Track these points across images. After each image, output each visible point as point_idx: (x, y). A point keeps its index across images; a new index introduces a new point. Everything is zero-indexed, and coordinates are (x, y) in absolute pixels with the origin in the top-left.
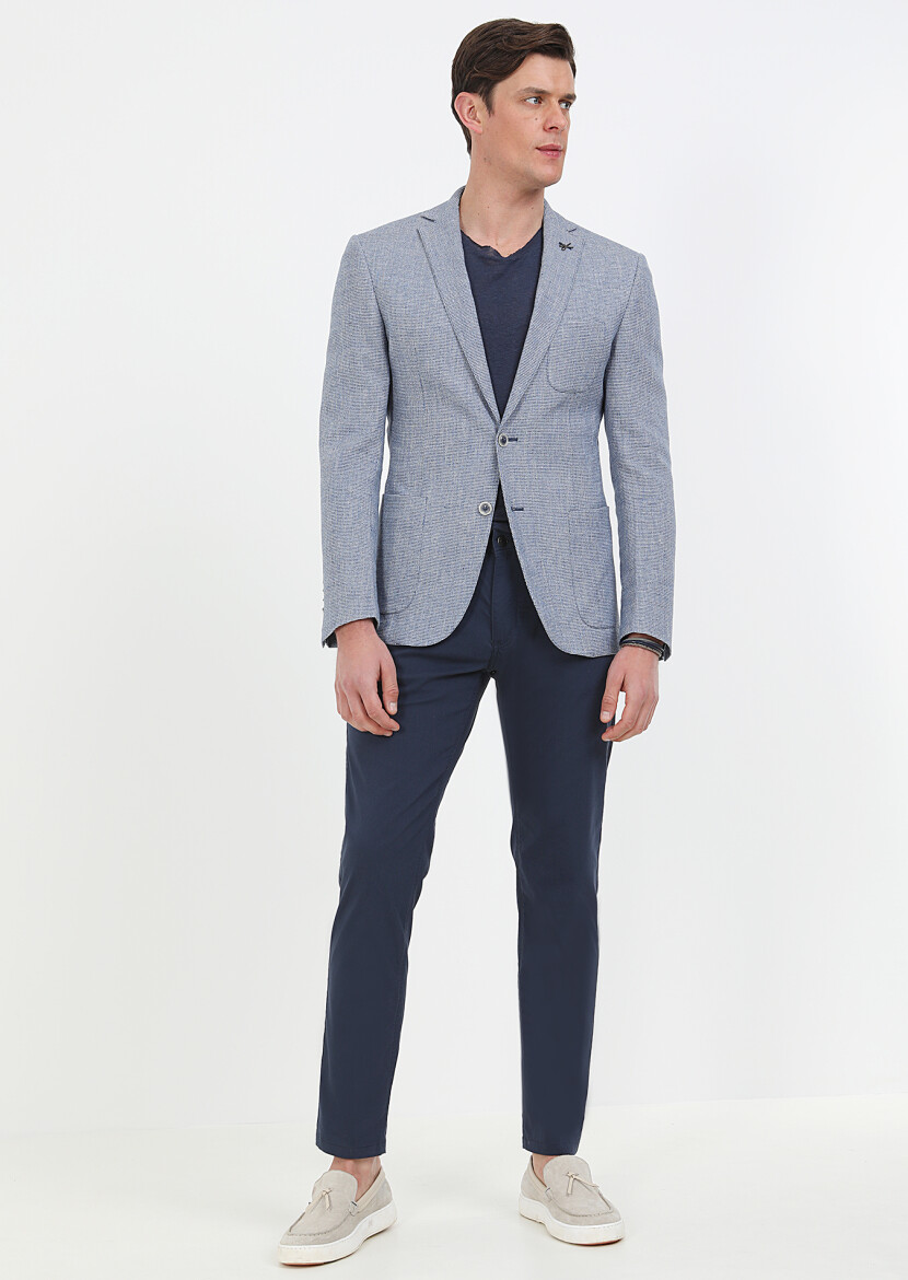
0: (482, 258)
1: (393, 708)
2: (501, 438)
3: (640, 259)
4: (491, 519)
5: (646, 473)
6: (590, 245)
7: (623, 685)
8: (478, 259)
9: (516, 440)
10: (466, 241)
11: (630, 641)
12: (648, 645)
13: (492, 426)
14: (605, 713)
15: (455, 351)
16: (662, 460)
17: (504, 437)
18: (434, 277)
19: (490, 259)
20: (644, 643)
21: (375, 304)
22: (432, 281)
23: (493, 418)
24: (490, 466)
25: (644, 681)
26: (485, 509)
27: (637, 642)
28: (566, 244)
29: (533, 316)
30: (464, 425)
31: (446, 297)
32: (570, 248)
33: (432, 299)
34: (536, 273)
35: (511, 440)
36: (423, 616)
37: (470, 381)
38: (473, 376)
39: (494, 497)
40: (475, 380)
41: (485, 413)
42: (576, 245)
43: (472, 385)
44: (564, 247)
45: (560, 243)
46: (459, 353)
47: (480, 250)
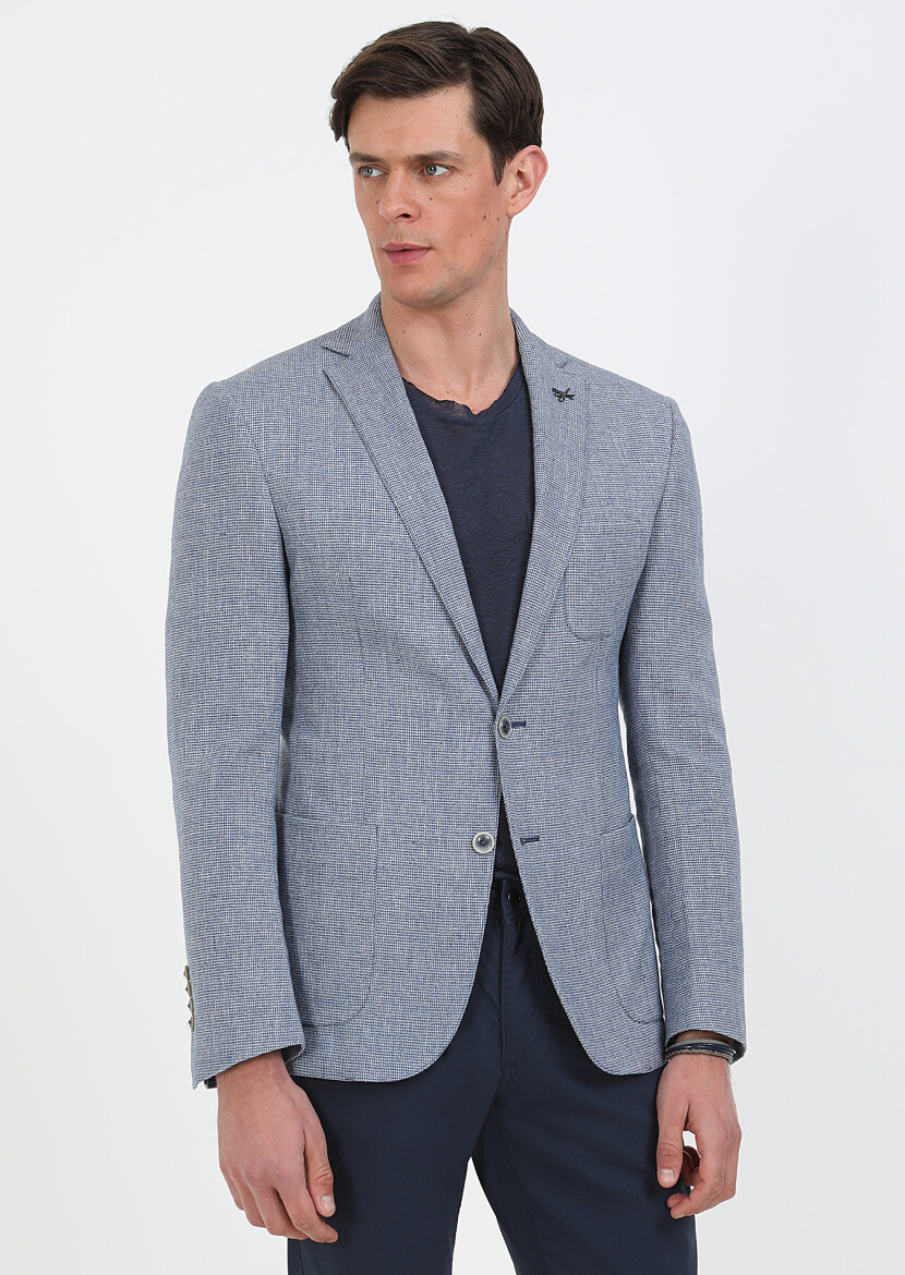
0: (444, 421)
1: (328, 1206)
2: (501, 725)
3: (672, 406)
4: (491, 860)
5: (695, 759)
6: (595, 388)
7: (687, 1121)
8: (436, 420)
9: (524, 724)
10: (413, 393)
11: (683, 1047)
12: (714, 1048)
13: (486, 705)
14: (666, 1171)
15: (419, 582)
16: (716, 737)
17: (506, 722)
18: (371, 456)
19: (457, 422)
20: (708, 1047)
21: (270, 504)
22: (368, 461)
23: (488, 694)
24: (486, 769)
25: (722, 1110)
26: (483, 842)
27: (695, 1046)
28: (564, 390)
29: (537, 519)
30: (439, 703)
31: (396, 490)
32: (570, 397)
33: (372, 494)
34: (528, 444)
35: (515, 725)
36: (387, 1028)
37: (448, 631)
38: (452, 624)
39: (494, 822)
40: (454, 629)
41: (474, 685)
42: (578, 392)
43: (451, 638)
44: (562, 396)
45: (554, 390)
46: (428, 585)
47: (437, 406)
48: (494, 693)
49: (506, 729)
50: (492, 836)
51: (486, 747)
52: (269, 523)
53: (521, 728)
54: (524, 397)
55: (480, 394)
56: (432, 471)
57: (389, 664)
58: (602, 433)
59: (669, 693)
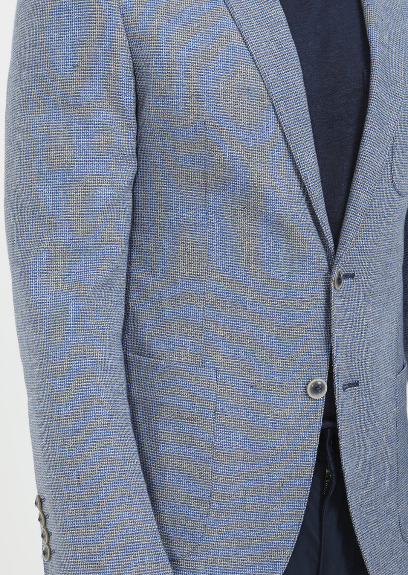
2: (337, 277)
9: (353, 276)
17: (340, 273)
23: (326, 245)
24: (321, 318)
26: (317, 389)
29: (373, 77)
30: (282, 253)
31: (250, 35)
33: (228, 37)
35: (347, 276)
37: (295, 181)
38: (298, 173)
39: (325, 370)
40: (300, 180)
41: (314, 237)
43: (297, 188)
46: (279, 134)
48: (331, 244)
49: (339, 281)
50: (323, 381)
51: (321, 296)
52: (125, 58)
53: (350, 280)
57: (234, 211)
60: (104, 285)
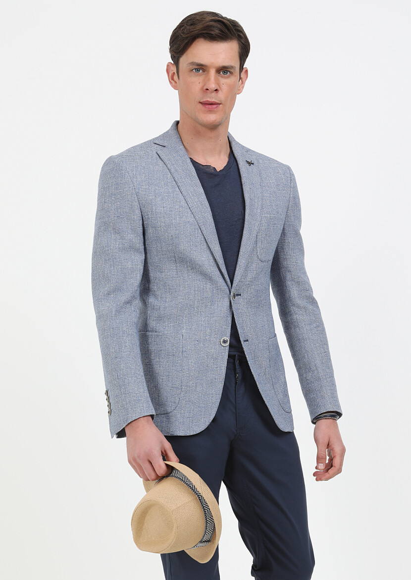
3: (289, 168)
4: (228, 348)
6: (261, 161)
7: (328, 445)
8: (204, 173)
9: (240, 295)
13: (226, 287)
14: (320, 464)
15: (199, 238)
17: (234, 294)
19: (211, 174)
23: (227, 283)
24: (226, 313)
26: (224, 342)
28: (250, 161)
29: (246, 213)
30: (208, 286)
31: (189, 200)
32: (253, 164)
33: (180, 202)
34: (239, 183)
35: (238, 295)
36: (187, 414)
37: (211, 258)
38: (212, 255)
39: (229, 334)
40: (214, 257)
42: (255, 162)
43: (212, 260)
44: (250, 163)
45: (247, 161)
46: (203, 239)
47: (203, 167)
48: (229, 283)
49: (234, 297)
50: (228, 339)
51: (227, 304)
52: (138, 212)
54: (236, 164)
55: (219, 163)
56: (203, 192)
57: (188, 270)
58: (266, 178)
59: (298, 283)
60: (128, 303)
